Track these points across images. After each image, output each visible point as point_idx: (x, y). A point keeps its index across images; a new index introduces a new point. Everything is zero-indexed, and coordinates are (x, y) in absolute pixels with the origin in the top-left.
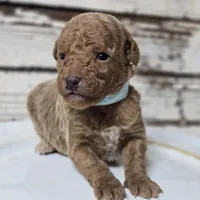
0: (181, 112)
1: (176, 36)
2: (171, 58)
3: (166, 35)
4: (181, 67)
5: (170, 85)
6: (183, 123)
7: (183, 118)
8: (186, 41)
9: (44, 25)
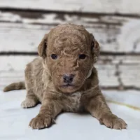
0: (119, 80)
1: (111, 26)
2: (109, 42)
3: (104, 26)
4: (116, 48)
5: (110, 61)
6: (122, 88)
7: (121, 85)
8: (119, 29)
9: (17, 22)
